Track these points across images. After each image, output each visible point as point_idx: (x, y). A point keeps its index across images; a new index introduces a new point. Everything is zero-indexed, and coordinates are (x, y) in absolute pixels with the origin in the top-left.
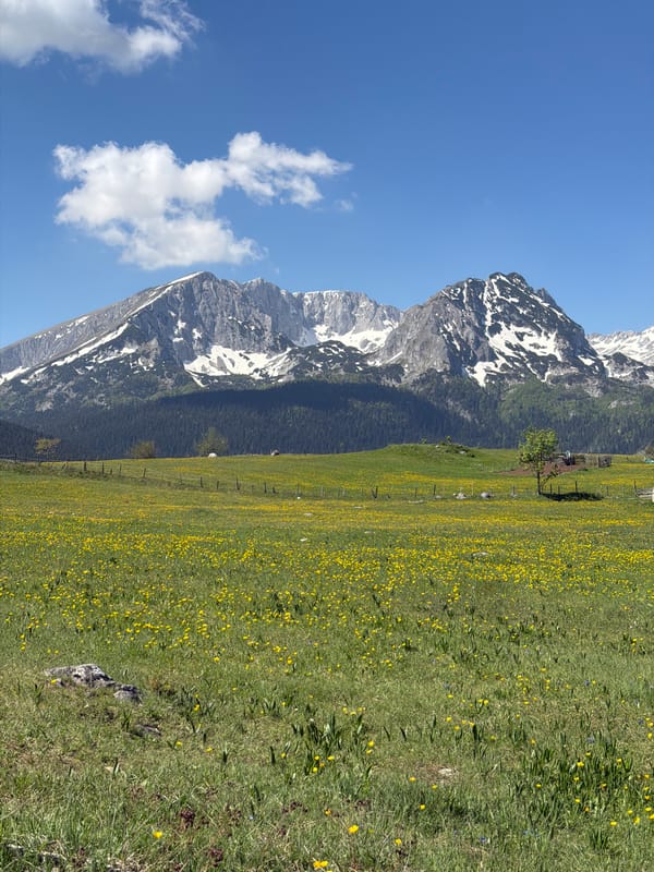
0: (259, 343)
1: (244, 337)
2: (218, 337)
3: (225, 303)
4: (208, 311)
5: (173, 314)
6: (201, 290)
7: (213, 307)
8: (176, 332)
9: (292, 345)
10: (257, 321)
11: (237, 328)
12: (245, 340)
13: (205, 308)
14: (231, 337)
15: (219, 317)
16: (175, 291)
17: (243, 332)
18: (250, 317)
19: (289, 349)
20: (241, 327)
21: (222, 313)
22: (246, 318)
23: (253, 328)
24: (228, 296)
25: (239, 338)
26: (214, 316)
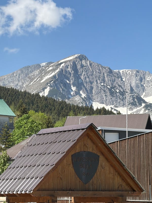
0: (122, 100)
1: (113, 96)
2: (95, 97)
3: (98, 74)
4: (87, 79)
5: (68, 82)
6: (82, 66)
7: (91, 77)
8: (72, 93)
9: (145, 102)
10: (120, 86)
11: (107, 90)
12: (114, 99)
13: (86, 78)
14: (105, 97)
15: (95, 84)
16: (67, 67)
17: (112, 94)
18: (115, 84)
19: (143, 105)
20: (110, 90)
21: (97, 81)
22: (112, 85)
23: (118, 91)
24: (99, 70)
25: (109, 97)
26: (91, 83)
